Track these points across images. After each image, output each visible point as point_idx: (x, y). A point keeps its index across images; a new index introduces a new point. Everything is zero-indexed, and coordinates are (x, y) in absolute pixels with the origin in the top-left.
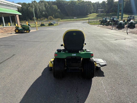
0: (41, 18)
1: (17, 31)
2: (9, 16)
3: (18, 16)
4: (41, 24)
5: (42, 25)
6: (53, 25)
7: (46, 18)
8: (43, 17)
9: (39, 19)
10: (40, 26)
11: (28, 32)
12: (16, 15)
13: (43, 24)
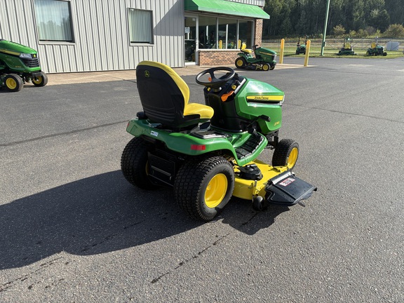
0: (361, 30)
1: (241, 63)
2: (236, 22)
3: (261, 21)
4: (343, 49)
5: (345, 52)
6: (385, 54)
7: (378, 31)
8: (368, 28)
9: (353, 33)
10: (338, 55)
11: (265, 67)
12: (255, 19)
13: (348, 49)
